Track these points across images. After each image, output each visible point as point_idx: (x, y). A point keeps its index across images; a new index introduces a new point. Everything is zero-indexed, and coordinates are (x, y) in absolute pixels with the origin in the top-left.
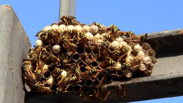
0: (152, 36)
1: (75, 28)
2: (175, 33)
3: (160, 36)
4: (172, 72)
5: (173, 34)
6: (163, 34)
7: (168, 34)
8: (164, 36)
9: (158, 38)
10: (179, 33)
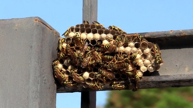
0: (160, 35)
1: (94, 36)
2: (178, 35)
3: (166, 36)
4: (177, 65)
5: (177, 35)
6: (168, 34)
7: (172, 35)
8: (169, 36)
9: (165, 37)
10: (181, 35)
